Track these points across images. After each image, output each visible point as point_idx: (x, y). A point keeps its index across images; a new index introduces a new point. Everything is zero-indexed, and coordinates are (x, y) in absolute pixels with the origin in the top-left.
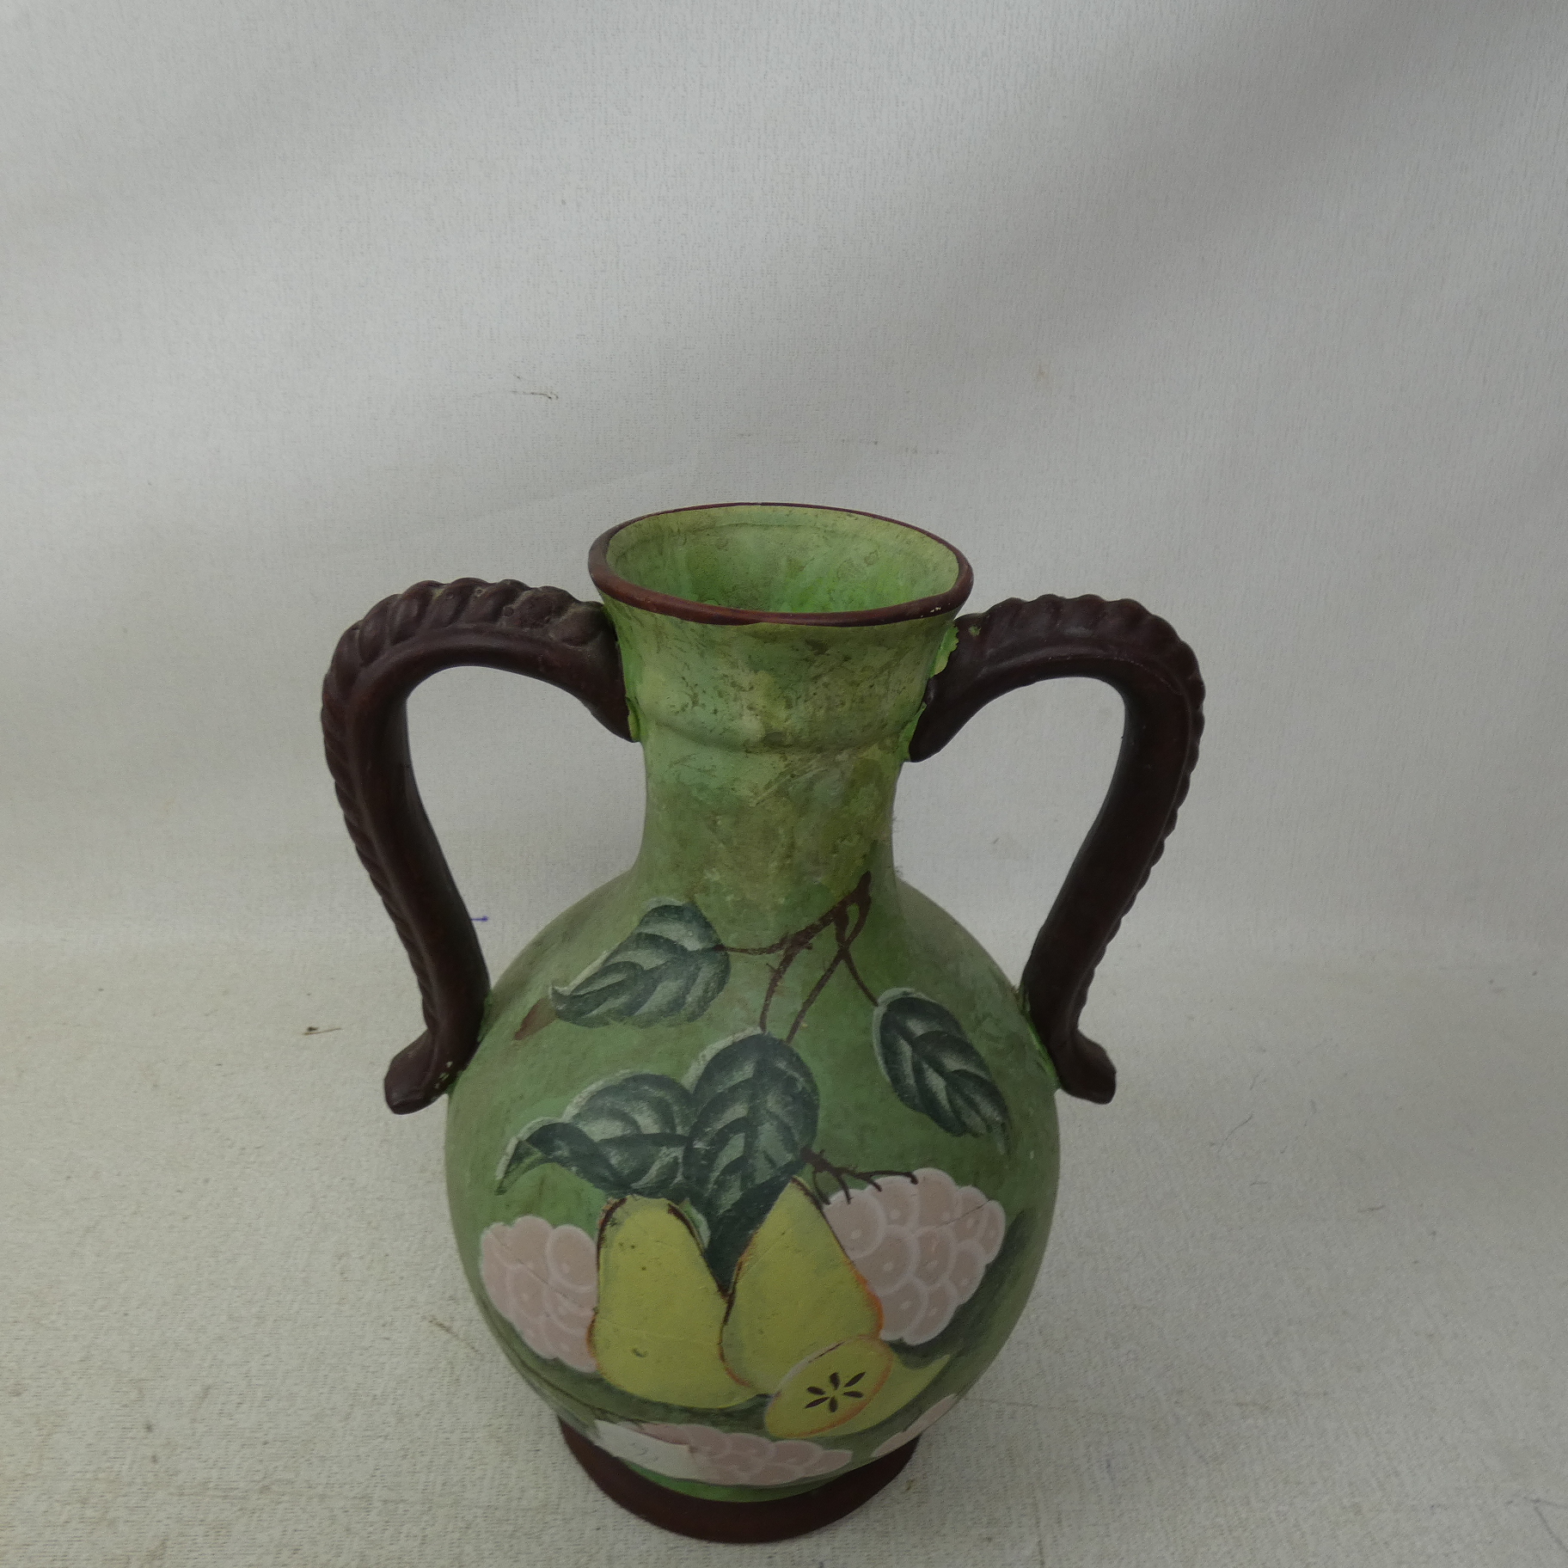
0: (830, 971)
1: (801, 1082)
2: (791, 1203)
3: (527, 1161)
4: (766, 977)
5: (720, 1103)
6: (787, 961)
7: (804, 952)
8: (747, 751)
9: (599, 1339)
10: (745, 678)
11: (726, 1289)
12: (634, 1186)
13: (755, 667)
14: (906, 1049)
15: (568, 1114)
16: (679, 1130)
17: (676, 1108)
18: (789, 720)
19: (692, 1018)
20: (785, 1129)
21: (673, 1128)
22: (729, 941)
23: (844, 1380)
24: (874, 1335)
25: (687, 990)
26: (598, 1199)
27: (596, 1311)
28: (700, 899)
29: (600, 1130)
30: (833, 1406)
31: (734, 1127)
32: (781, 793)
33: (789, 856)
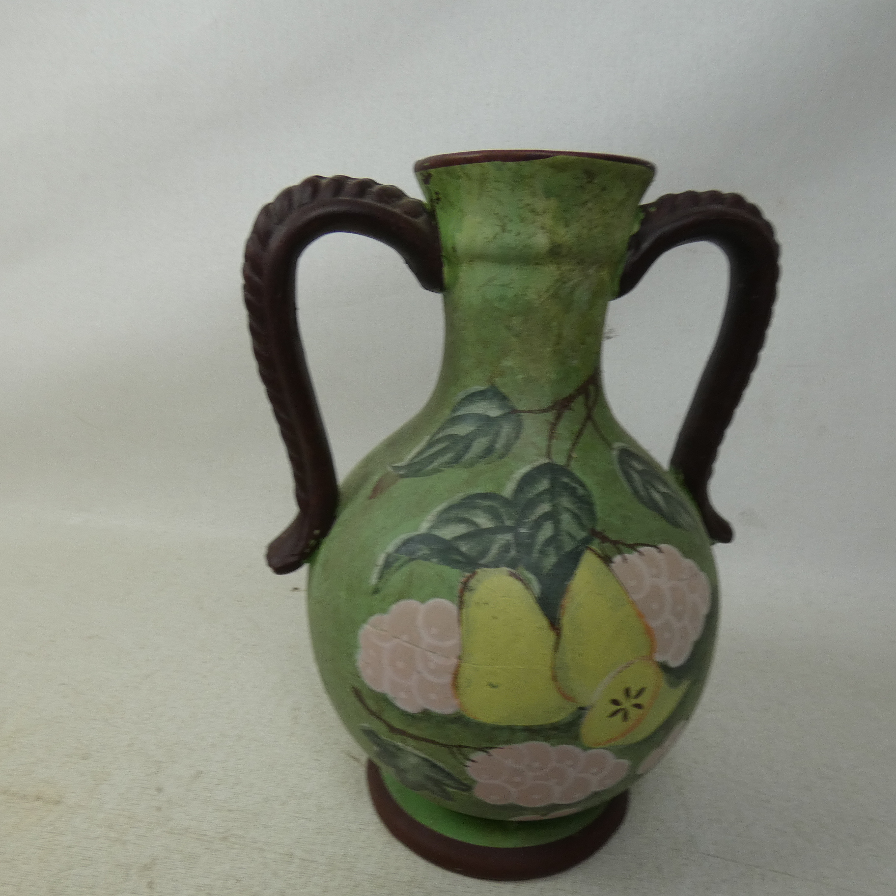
0: (584, 426)
1: (580, 491)
2: (589, 563)
3: (396, 565)
4: (546, 428)
5: (532, 504)
6: (558, 417)
7: (567, 413)
8: (537, 264)
9: (462, 681)
10: (540, 204)
11: (555, 624)
12: (482, 562)
13: (548, 193)
14: (635, 476)
15: (424, 527)
16: (508, 523)
17: (502, 510)
18: (566, 235)
19: (502, 457)
20: (575, 516)
21: (502, 522)
22: (520, 406)
23: (633, 692)
24: (649, 657)
25: (494, 442)
26: (455, 575)
27: (460, 658)
28: (498, 381)
29: (449, 532)
30: (625, 717)
31: (546, 517)
32: (555, 295)
33: (558, 344)
